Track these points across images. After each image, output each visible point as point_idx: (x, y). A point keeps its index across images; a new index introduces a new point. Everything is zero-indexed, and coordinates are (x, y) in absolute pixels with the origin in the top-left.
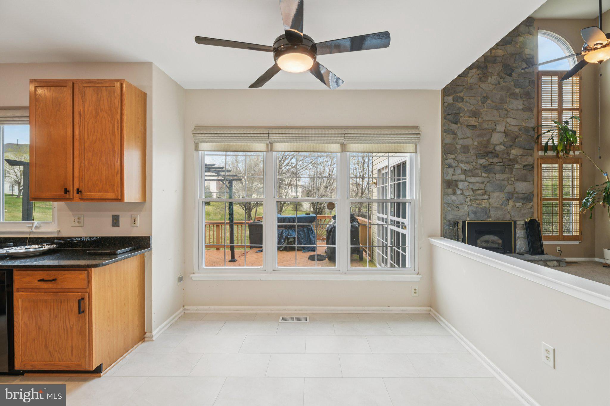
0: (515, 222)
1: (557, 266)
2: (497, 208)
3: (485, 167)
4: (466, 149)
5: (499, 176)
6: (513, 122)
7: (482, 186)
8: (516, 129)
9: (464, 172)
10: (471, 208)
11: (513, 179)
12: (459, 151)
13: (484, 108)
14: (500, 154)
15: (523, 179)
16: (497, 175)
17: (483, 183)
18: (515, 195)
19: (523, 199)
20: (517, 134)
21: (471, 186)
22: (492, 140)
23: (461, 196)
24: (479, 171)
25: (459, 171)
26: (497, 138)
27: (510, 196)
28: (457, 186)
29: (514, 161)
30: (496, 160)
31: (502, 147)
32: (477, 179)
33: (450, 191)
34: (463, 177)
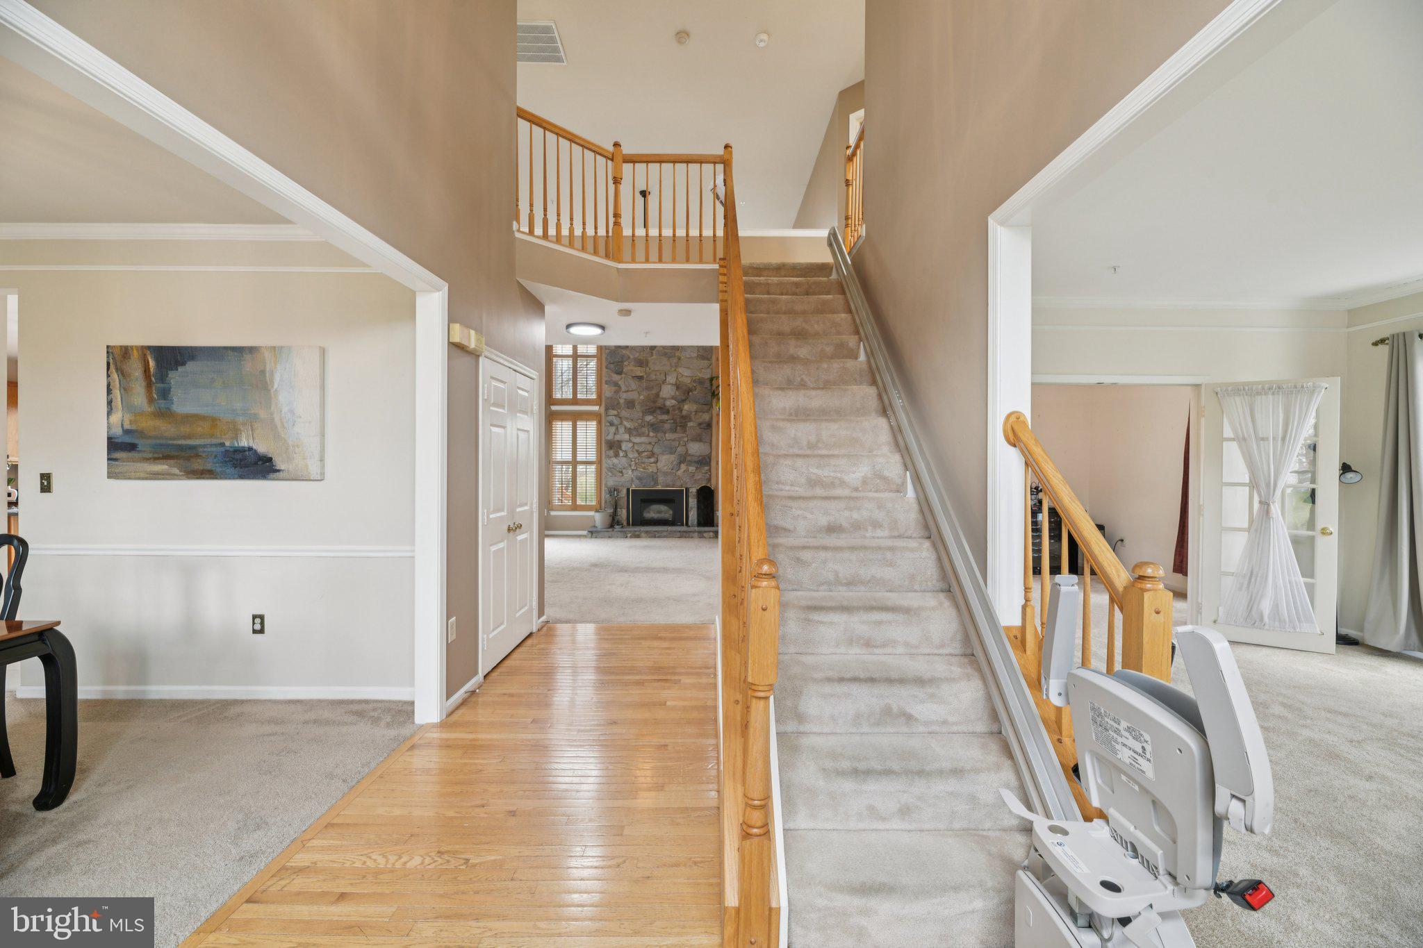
0: (687, 490)
1: (713, 538)
2: (665, 474)
3: (652, 425)
4: (630, 404)
5: (669, 436)
6: (687, 373)
7: (650, 448)
8: (688, 381)
9: (629, 431)
10: (635, 473)
11: (686, 439)
12: (623, 406)
13: (652, 355)
14: (671, 410)
15: (698, 439)
16: (667, 435)
17: (650, 443)
18: (689, 458)
19: (697, 462)
20: (691, 386)
21: (636, 447)
22: (661, 393)
23: (625, 459)
24: (645, 430)
25: (622, 430)
26: (667, 391)
27: (683, 459)
28: (620, 447)
29: (686, 419)
30: (665, 417)
31: (674, 402)
32: (643, 439)
33: (611, 453)
34: (627, 437)
